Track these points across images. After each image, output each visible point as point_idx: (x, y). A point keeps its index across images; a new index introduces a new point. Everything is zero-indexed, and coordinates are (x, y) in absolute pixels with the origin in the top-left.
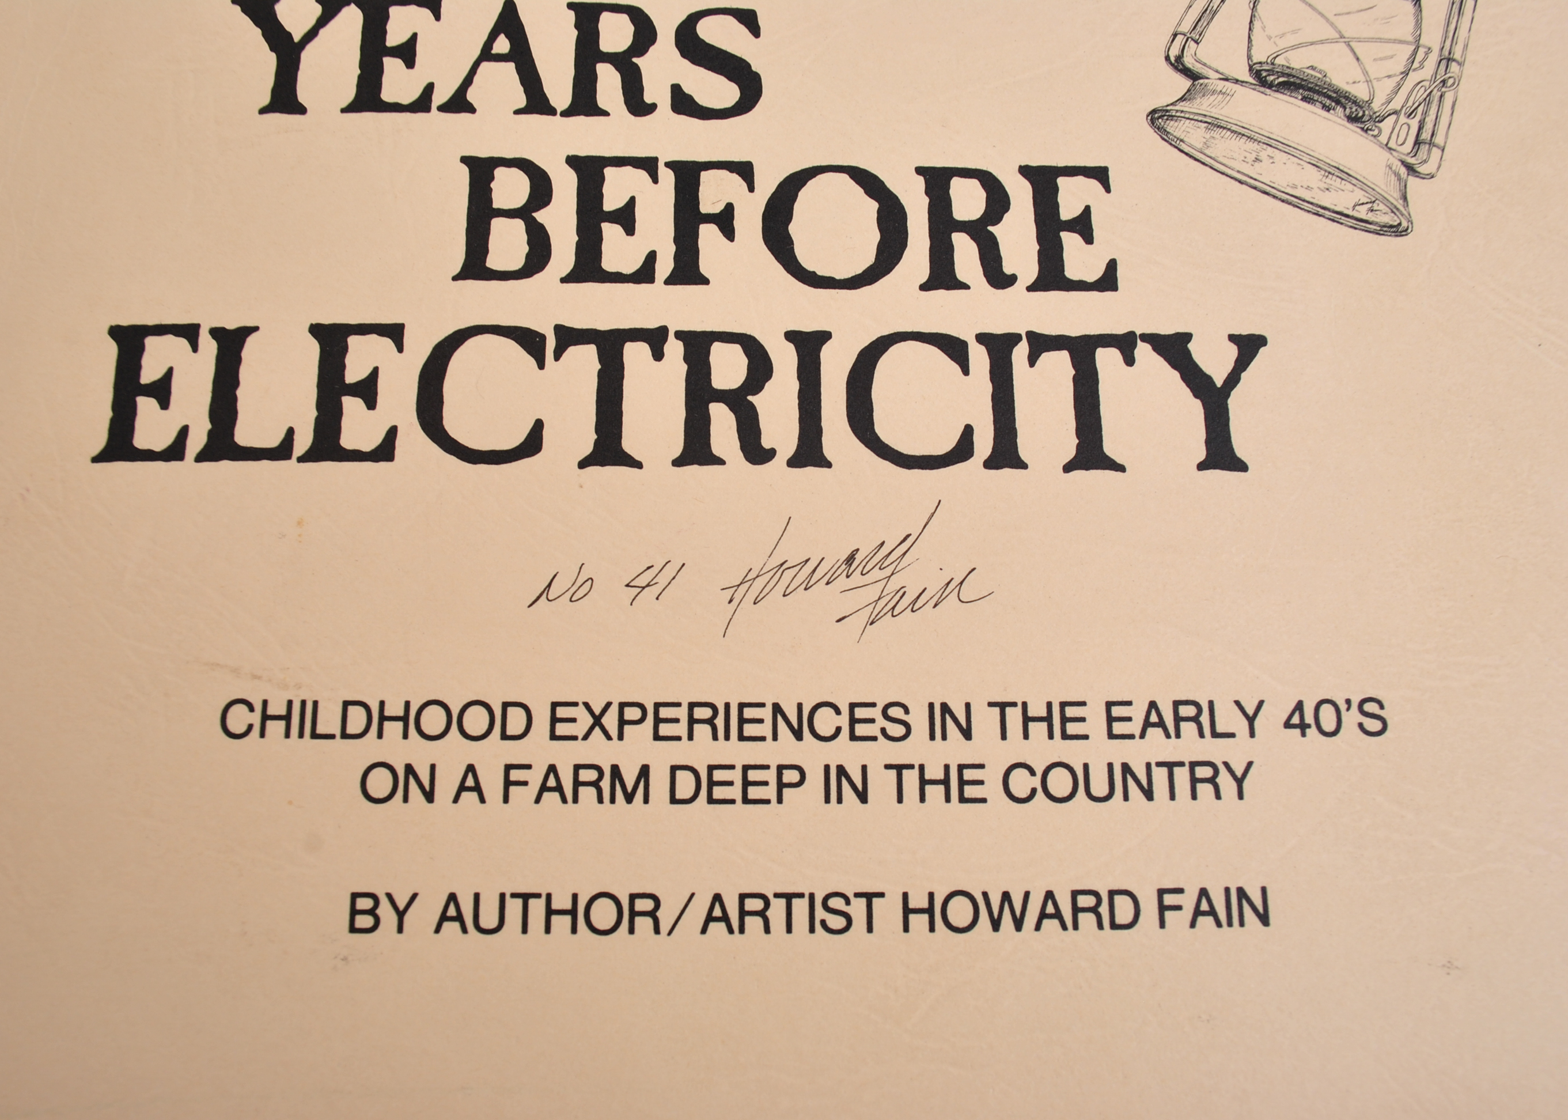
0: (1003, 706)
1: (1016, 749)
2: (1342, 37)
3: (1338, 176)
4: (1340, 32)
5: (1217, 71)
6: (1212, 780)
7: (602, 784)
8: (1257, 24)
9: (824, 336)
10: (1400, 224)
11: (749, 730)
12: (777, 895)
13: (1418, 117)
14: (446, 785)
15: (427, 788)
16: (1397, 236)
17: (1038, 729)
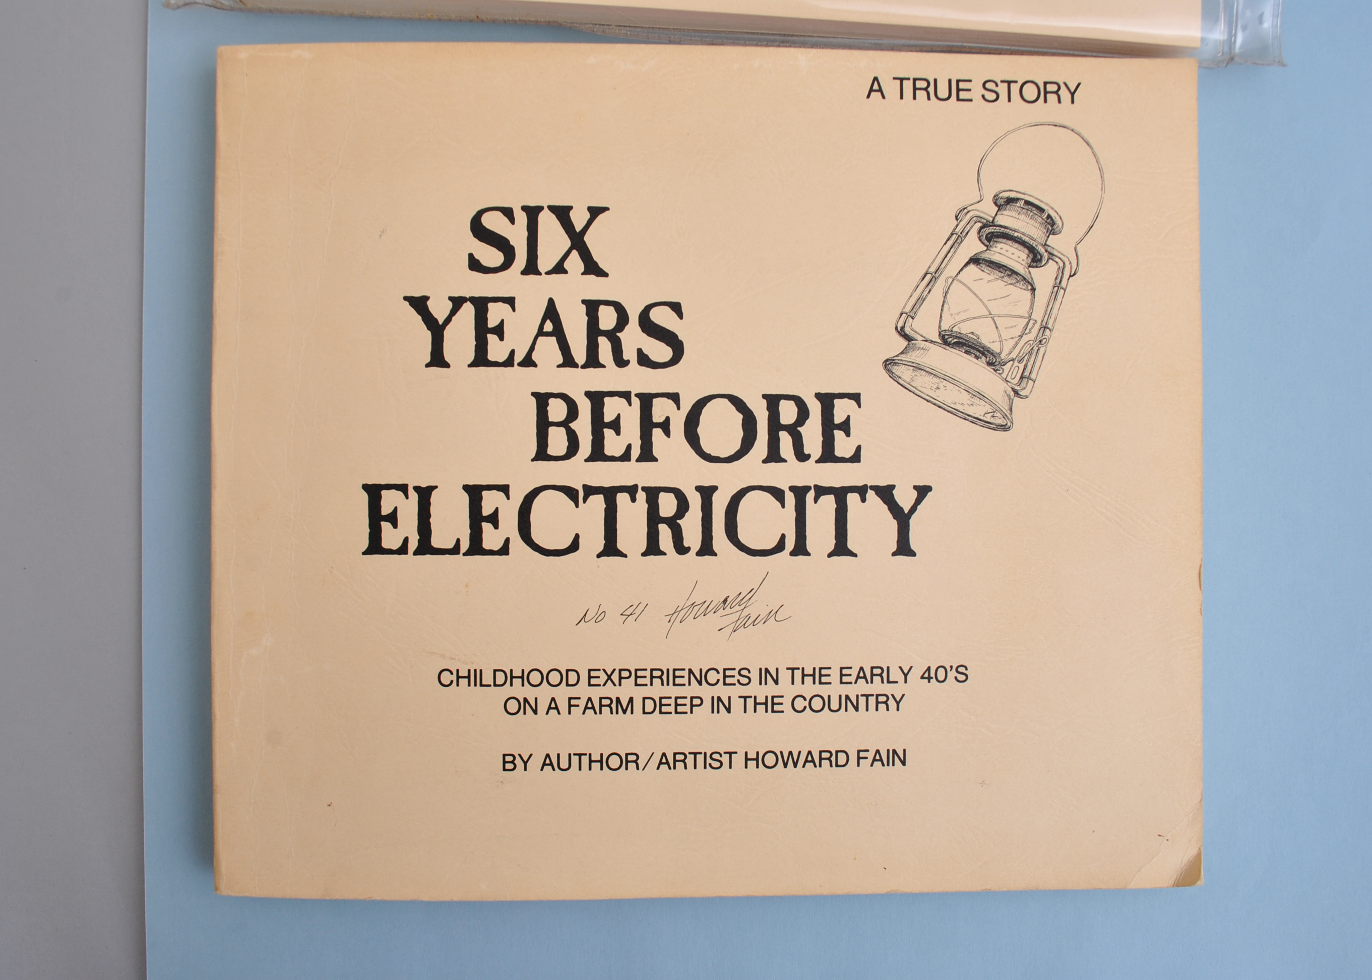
0: (793, 669)
1: (798, 688)
2: (990, 314)
3: (978, 397)
4: (989, 311)
5: (922, 336)
6: (886, 703)
7: (612, 706)
8: (945, 306)
9: (715, 488)
10: (1006, 424)
11: (678, 681)
12: (690, 753)
13: (1024, 362)
14: (543, 707)
15: (534, 708)
16: (1004, 431)
17: (808, 680)
